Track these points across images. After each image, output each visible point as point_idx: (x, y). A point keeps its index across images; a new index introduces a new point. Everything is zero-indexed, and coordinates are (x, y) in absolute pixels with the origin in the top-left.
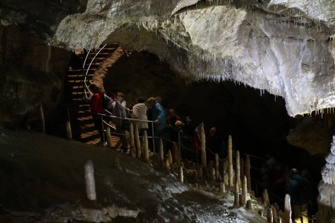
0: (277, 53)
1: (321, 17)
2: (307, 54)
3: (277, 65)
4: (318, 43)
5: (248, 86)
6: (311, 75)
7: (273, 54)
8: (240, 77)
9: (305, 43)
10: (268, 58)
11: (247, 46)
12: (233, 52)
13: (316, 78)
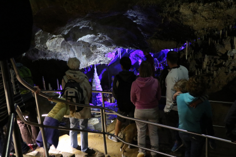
0: (74, 50)
1: (87, 41)
2: (83, 50)
3: (74, 54)
4: (86, 47)
5: (62, 60)
6: (85, 56)
7: (72, 50)
8: (60, 58)
9: (82, 47)
10: (71, 51)
11: (64, 48)
12: (59, 51)
13: (87, 57)
